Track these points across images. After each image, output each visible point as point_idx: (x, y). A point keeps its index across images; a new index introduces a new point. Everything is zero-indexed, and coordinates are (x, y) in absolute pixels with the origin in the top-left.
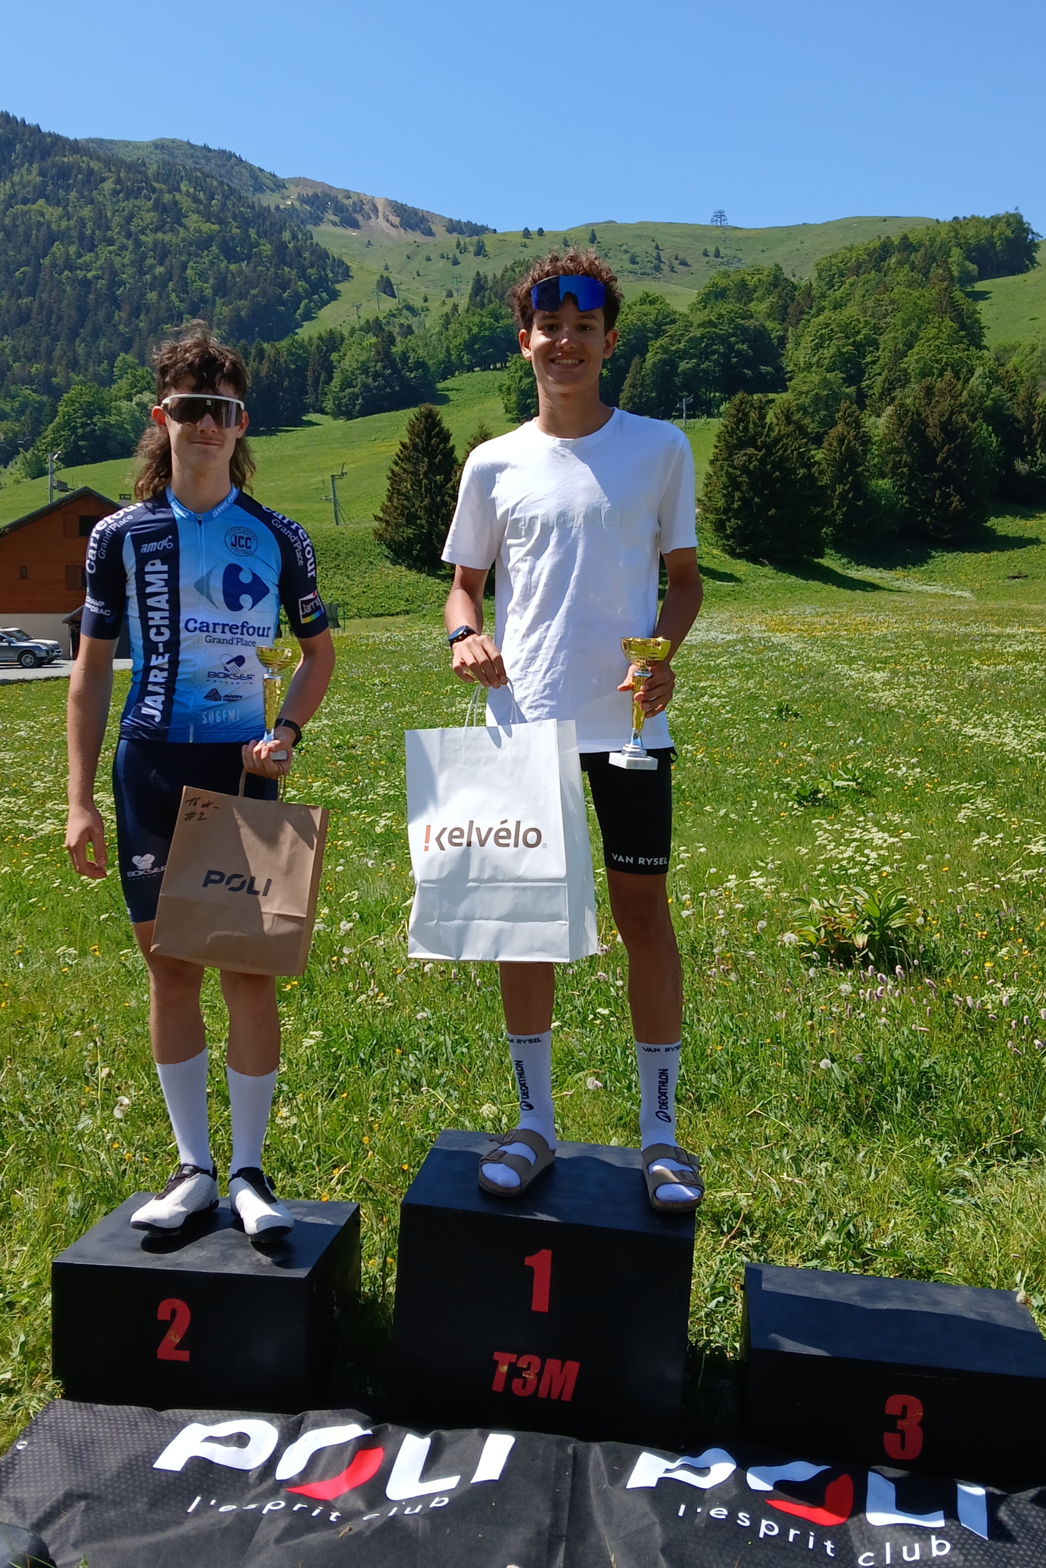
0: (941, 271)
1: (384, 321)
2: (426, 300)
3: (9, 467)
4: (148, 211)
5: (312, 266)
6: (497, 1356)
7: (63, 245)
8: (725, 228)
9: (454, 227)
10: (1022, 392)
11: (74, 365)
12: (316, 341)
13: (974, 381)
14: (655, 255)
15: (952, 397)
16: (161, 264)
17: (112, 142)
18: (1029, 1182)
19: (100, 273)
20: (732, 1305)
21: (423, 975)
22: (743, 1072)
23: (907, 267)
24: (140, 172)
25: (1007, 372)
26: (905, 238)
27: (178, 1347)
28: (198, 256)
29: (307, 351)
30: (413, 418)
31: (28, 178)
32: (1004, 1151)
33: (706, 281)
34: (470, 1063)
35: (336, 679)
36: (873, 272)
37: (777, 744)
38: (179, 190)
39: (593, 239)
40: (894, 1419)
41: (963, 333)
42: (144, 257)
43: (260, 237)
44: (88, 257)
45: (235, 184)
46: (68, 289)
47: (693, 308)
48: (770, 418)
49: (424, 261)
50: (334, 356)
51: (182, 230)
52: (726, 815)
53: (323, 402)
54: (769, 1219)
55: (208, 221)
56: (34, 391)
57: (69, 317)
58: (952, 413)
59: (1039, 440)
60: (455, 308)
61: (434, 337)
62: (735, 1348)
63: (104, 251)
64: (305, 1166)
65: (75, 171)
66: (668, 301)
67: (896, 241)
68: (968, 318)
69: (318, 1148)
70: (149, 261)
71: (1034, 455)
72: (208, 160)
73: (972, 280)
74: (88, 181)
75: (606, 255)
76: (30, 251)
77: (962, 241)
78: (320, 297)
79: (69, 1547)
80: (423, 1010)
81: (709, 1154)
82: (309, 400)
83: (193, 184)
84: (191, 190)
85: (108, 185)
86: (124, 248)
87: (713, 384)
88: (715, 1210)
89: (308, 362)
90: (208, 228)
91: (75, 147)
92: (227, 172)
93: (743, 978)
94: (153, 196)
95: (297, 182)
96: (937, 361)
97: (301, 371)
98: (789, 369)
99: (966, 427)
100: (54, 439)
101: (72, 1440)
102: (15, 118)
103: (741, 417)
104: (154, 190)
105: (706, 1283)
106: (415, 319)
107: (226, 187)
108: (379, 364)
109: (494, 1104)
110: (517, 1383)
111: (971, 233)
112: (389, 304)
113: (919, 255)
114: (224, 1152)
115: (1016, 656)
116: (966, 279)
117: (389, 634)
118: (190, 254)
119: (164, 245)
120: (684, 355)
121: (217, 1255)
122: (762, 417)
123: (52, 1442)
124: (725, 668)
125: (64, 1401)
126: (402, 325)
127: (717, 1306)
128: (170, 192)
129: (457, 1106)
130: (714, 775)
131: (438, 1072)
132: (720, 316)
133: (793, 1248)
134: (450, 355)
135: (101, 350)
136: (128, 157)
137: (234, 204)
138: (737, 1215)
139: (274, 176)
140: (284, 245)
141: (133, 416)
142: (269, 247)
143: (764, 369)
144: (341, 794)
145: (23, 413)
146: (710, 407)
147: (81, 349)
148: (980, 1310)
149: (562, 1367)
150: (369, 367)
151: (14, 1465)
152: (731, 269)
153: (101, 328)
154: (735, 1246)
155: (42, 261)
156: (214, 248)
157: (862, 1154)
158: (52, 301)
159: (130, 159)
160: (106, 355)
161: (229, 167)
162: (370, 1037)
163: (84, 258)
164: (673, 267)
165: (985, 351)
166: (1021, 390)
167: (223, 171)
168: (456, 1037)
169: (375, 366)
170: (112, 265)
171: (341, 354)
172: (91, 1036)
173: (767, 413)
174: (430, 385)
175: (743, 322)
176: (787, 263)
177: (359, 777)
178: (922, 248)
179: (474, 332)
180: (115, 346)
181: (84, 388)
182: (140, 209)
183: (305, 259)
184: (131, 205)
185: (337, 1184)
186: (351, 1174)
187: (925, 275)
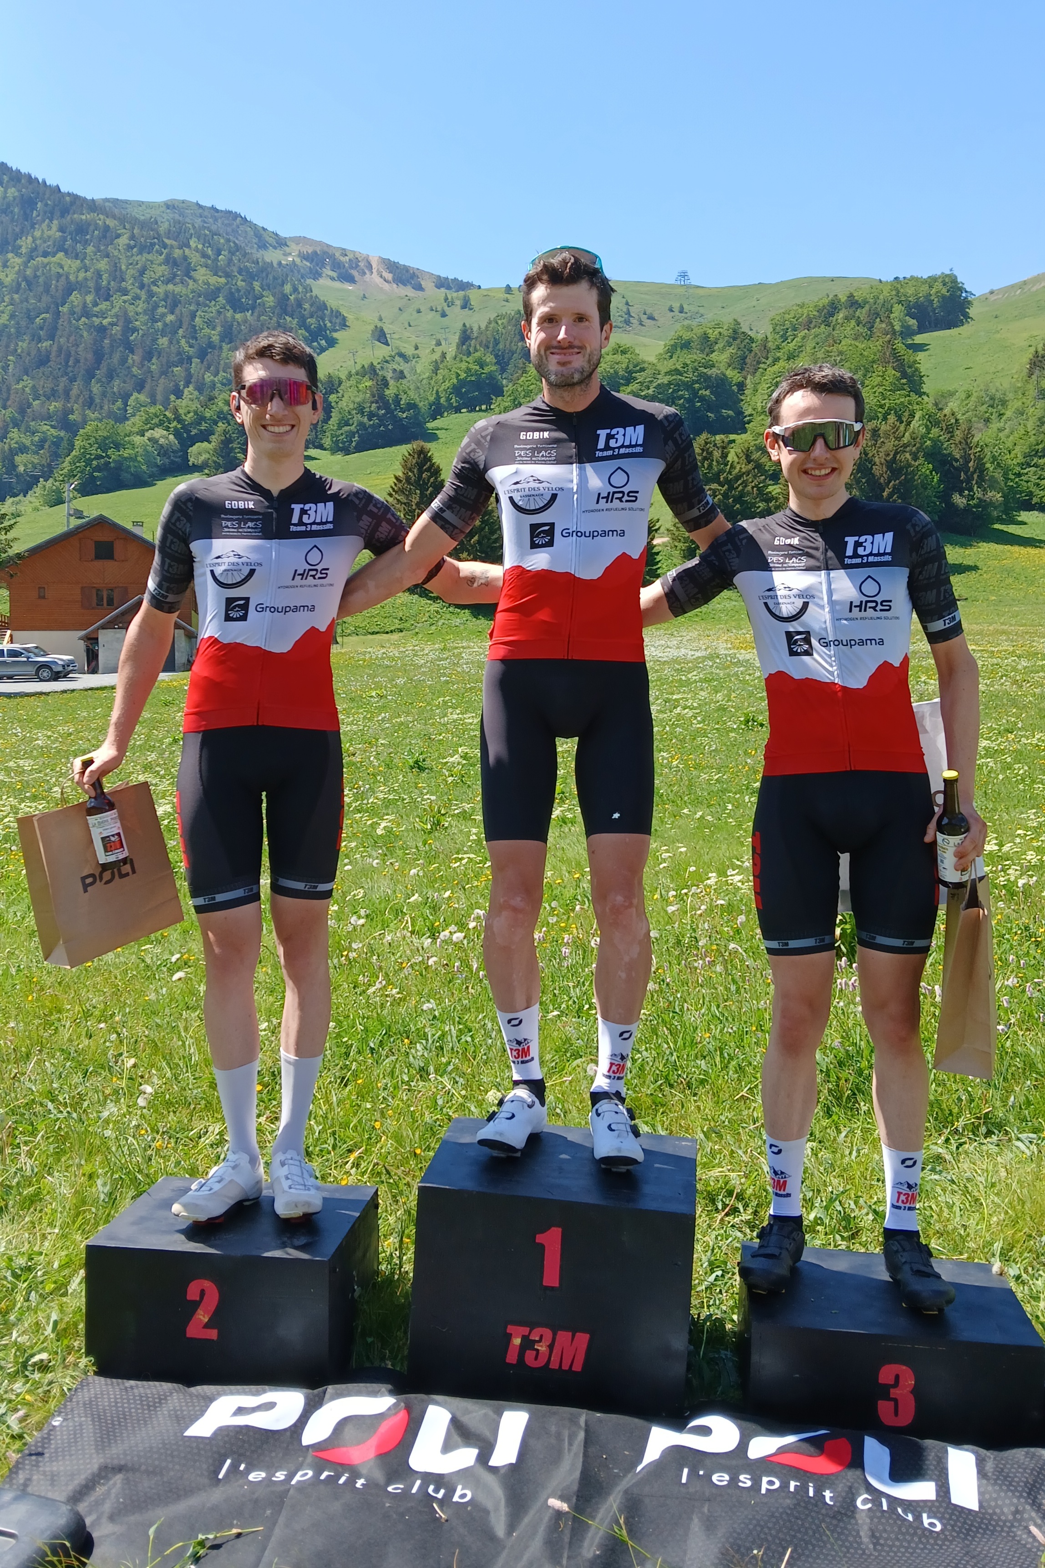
0: (884, 325)
1: (378, 366)
2: (417, 348)
3: (28, 496)
4: (160, 265)
5: (312, 317)
6: (510, 1329)
7: (81, 295)
8: (689, 287)
9: (442, 283)
10: (959, 434)
11: (90, 403)
13: (915, 424)
14: (625, 310)
15: (896, 438)
16: (172, 313)
17: (126, 202)
18: (999, 1158)
19: (115, 320)
20: (730, 1279)
21: (427, 969)
22: (731, 1058)
23: (853, 323)
24: (152, 230)
25: (945, 415)
26: (851, 296)
27: (206, 1326)
28: (207, 305)
30: (406, 454)
31: (48, 233)
32: (975, 1130)
33: (672, 334)
34: (474, 1052)
36: (823, 326)
37: (746, 752)
38: (189, 246)
40: (887, 1388)
41: (904, 381)
42: (156, 306)
43: (264, 290)
44: (104, 306)
45: (240, 241)
46: (85, 334)
47: (660, 358)
48: (731, 457)
49: (415, 313)
50: (333, 398)
51: (191, 282)
52: (702, 817)
53: (321, 439)
54: (760, 1196)
55: (216, 274)
56: (53, 427)
57: (86, 359)
58: (896, 453)
59: (975, 476)
60: (444, 355)
61: (425, 382)
62: (733, 1321)
63: (119, 301)
64: (321, 1151)
65: (92, 228)
66: (637, 351)
67: (843, 298)
68: (910, 367)
69: (334, 1133)
70: (161, 310)
71: (971, 489)
72: (216, 220)
73: (912, 333)
74: (105, 237)
76: (50, 300)
77: (903, 299)
78: (319, 344)
79: (104, 1520)
80: (429, 1001)
81: (702, 1136)
83: (202, 241)
84: (200, 246)
85: (123, 241)
86: (137, 298)
88: (709, 1189)
90: (213, 280)
91: (93, 206)
92: (233, 231)
94: (165, 251)
95: (298, 240)
96: (881, 406)
98: (747, 413)
99: (910, 466)
100: (71, 471)
101: (105, 1415)
102: (37, 179)
103: (706, 455)
104: (165, 246)
105: (704, 1258)
106: (406, 365)
107: (232, 244)
108: (374, 405)
109: (499, 1090)
110: (529, 1355)
111: (910, 291)
112: (383, 351)
113: (864, 311)
116: (907, 333)
117: (384, 650)
118: (198, 304)
119: (174, 296)
122: (724, 456)
123: (86, 1416)
124: (695, 681)
125: (96, 1378)
126: (394, 370)
127: (715, 1280)
128: (180, 248)
129: (463, 1093)
130: (689, 780)
131: (444, 1060)
132: (685, 365)
134: (440, 398)
135: (115, 389)
136: (140, 214)
137: (239, 260)
138: (730, 1193)
139: (277, 235)
140: (285, 298)
141: (145, 450)
142: (271, 298)
143: (725, 412)
145: (42, 447)
147: (97, 389)
149: (573, 1339)
150: (364, 408)
151: (50, 1440)
152: (694, 323)
153: (115, 370)
154: (729, 1222)
155: (61, 309)
156: (221, 299)
157: (843, 1134)
158: (70, 345)
159: (143, 218)
160: (120, 394)
161: (234, 226)
162: (379, 1027)
163: (100, 306)
164: (641, 321)
165: (925, 397)
166: (958, 432)
167: (229, 230)
168: (461, 1027)
169: (370, 407)
170: (126, 313)
171: (340, 395)
172: (114, 1028)
173: (729, 452)
174: (421, 425)
175: (705, 371)
176: (745, 318)
177: (360, 783)
178: (867, 305)
179: (461, 377)
180: (128, 387)
181: (99, 425)
182: (152, 263)
183: (305, 310)
184: (144, 259)
185: (352, 1168)
186: (365, 1158)
187: (870, 329)
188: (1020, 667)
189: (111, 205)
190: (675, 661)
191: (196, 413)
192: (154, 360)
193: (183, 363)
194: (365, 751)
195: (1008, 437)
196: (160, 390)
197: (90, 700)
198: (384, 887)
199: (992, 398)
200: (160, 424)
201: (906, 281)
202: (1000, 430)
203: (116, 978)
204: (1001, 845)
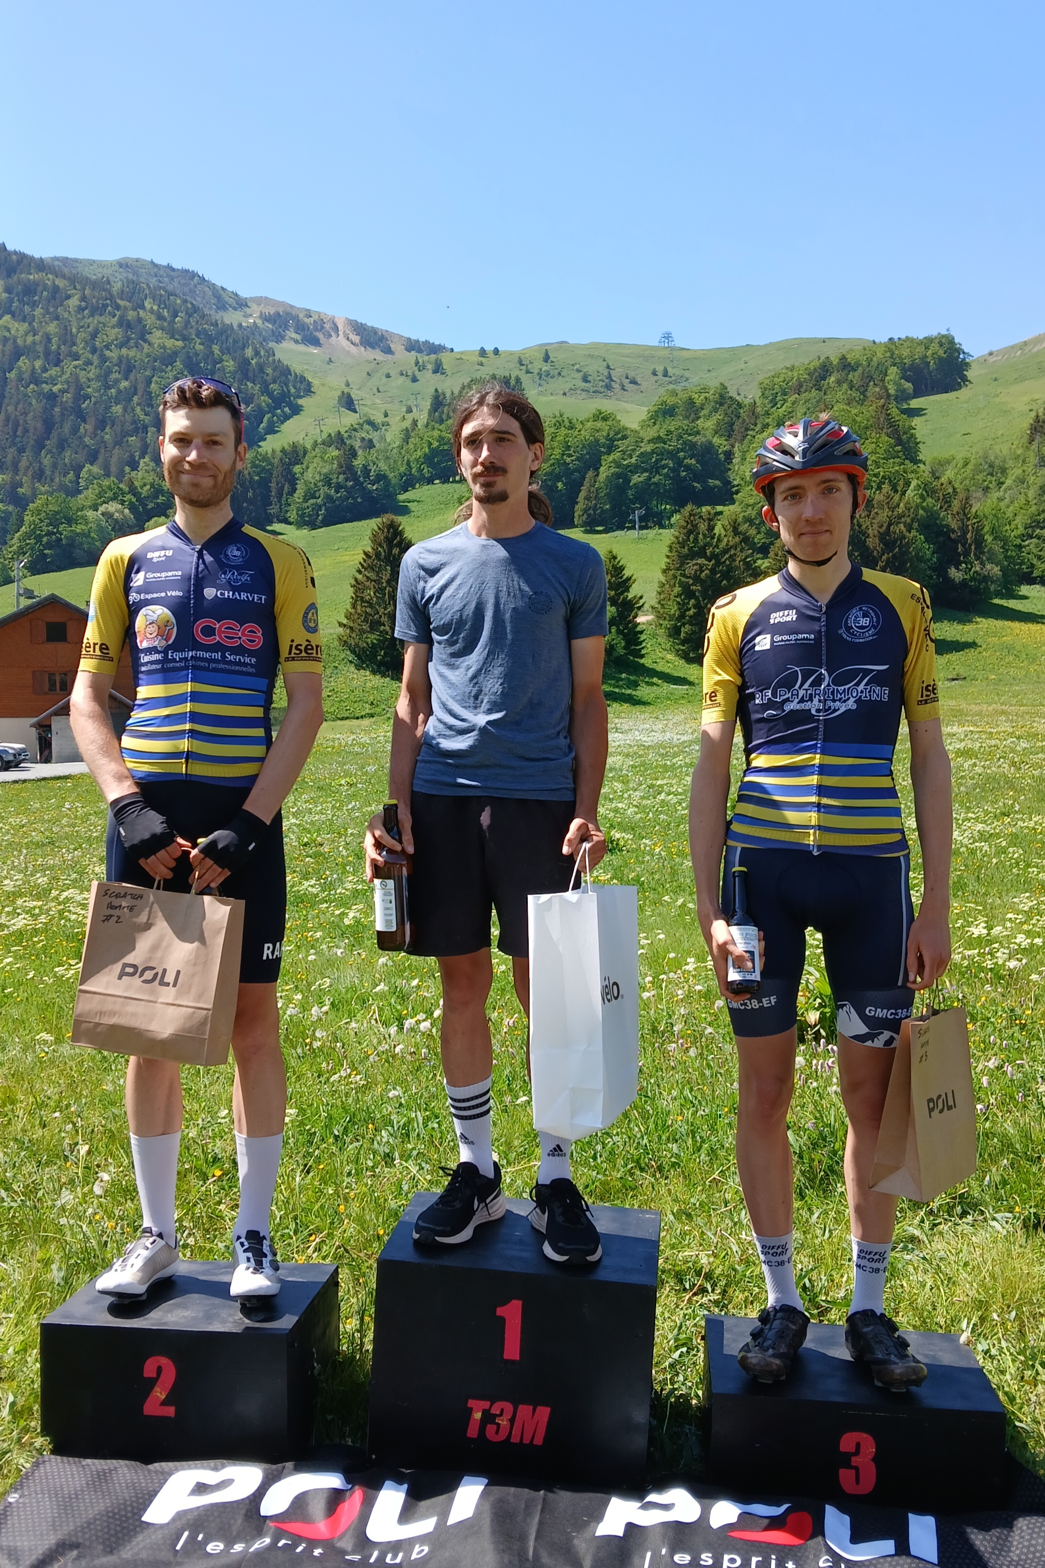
0: (877, 389)
1: (346, 435)
2: (386, 415)
4: (113, 327)
5: (274, 382)
6: (471, 1403)
7: (29, 360)
8: (673, 349)
9: (412, 346)
10: (956, 505)
11: (40, 475)
12: (279, 454)
13: (910, 493)
14: (606, 374)
15: (890, 509)
16: (127, 379)
17: (76, 260)
18: (974, 1238)
19: (66, 386)
20: (695, 1355)
21: (394, 1056)
22: (703, 1141)
23: (845, 386)
24: (104, 290)
25: (942, 484)
26: (843, 358)
27: (164, 1403)
28: (162, 371)
29: (272, 464)
30: (376, 528)
32: (950, 1210)
33: (655, 399)
34: (441, 1138)
35: (303, 780)
36: (814, 391)
38: (143, 308)
39: (546, 358)
40: (848, 1456)
41: (899, 448)
42: (109, 372)
43: (223, 353)
44: (53, 371)
45: (198, 302)
46: (34, 402)
47: (644, 425)
48: (718, 530)
49: (384, 378)
50: (297, 469)
51: (146, 346)
52: (684, 905)
53: (287, 511)
54: (728, 1276)
55: (172, 337)
57: (35, 429)
58: (890, 524)
59: (973, 547)
60: (415, 423)
61: (395, 451)
62: (697, 1396)
63: (70, 366)
64: (283, 1236)
65: (40, 288)
66: (618, 418)
67: (835, 362)
68: (905, 433)
69: (295, 1218)
70: (114, 376)
71: (968, 562)
72: (172, 279)
73: (908, 398)
74: (54, 298)
75: (559, 374)
77: (898, 361)
78: (283, 411)
80: (394, 1089)
81: (672, 1217)
82: (273, 510)
83: (157, 302)
84: (155, 308)
85: (74, 302)
86: (89, 363)
87: (664, 497)
88: (677, 1268)
89: (272, 474)
90: (170, 343)
91: (41, 265)
92: (190, 291)
93: (701, 1054)
94: (118, 313)
95: (259, 301)
96: (876, 475)
97: (264, 483)
98: (735, 483)
99: (904, 537)
100: (20, 548)
101: (62, 1491)
103: (691, 529)
104: (118, 307)
105: (670, 1336)
106: (375, 433)
107: (189, 305)
108: (341, 476)
110: (490, 1429)
111: (905, 353)
112: (350, 419)
113: (857, 374)
114: (204, 1224)
115: (956, 753)
116: (902, 397)
117: (354, 736)
118: (154, 369)
119: (128, 360)
120: (635, 469)
121: (201, 1314)
122: (711, 528)
123: (43, 1494)
124: (681, 766)
125: (52, 1457)
126: (363, 439)
127: (680, 1356)
128: (135, 309)
129: (429, 1177)
131: (410, 1146)
132: (669, 432)
133: (752, 1303)
134: (411, 468)
135: (67, 461)
136: (93, 274)
137: (197, 322)
138: (698, 1273)
139: (236, 295)
140: (247, 362)
141: (99, 525)
142: (232, 363)
143: (712, 482)
144: (310, 889)
146: (662, 518)
147: (47, 461)
148: (927, 1352)
149: (534, 1412)
150: (331, 479)
151: (7, 1516)
152: (679, 388)
153: (66, 440)
154: (697, 1302)
155: (8, 375)
156: (178, 364)
157: (816, 1215)
158: (18, 414)
159: (94, 277)
160: (72, 466)
161: (192, 286)
162: (344, 1114)
163: (49, 372)
164: (623, 386)
165: (921, 465)
166: (956, 502)
167: (186, 289)
168: (428, 1113)
169: (337, 478)
170: (77, 379)
171: (304, 466)
172: (69, 1118)
173: (715, 525)
174: (392, 497)
175: (690, 438)
176: (732, 382)
177: (328, 873)
178: (860, 368)
179: (434, 446)
180: (81, 457)
181: (50, 498)
182: (105, 326)
183: (267, 375)
184: (96, 322)
185: (314, 1252)
186: (327, 1241)
187: (863, 393)
188: (1018, 748)
189: (60, 264)
190: (661, 745)
191: (152, 485)
192: (107, 430)
193: (138, 433)
194: (333, 841)
195: (1008, 507)
196: (114, 460)
197: (43, 790)
198: (350, 976)
199: (991, 466)
200: (114, 498)
201: (901, 342)
202: (1000, 499)
203: (71, 1070)
204: (989, 928)
